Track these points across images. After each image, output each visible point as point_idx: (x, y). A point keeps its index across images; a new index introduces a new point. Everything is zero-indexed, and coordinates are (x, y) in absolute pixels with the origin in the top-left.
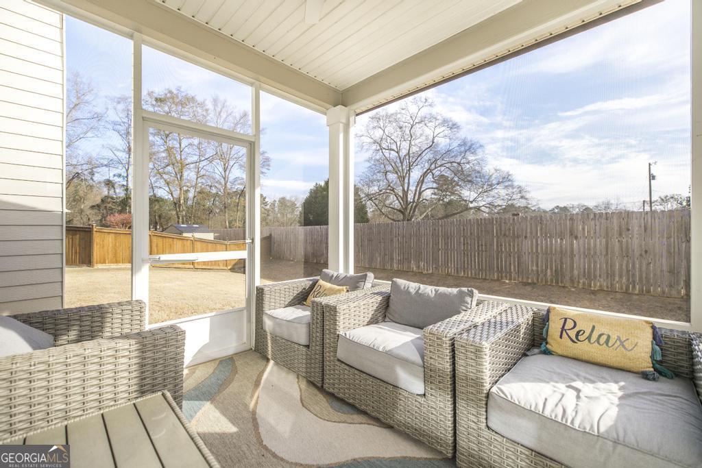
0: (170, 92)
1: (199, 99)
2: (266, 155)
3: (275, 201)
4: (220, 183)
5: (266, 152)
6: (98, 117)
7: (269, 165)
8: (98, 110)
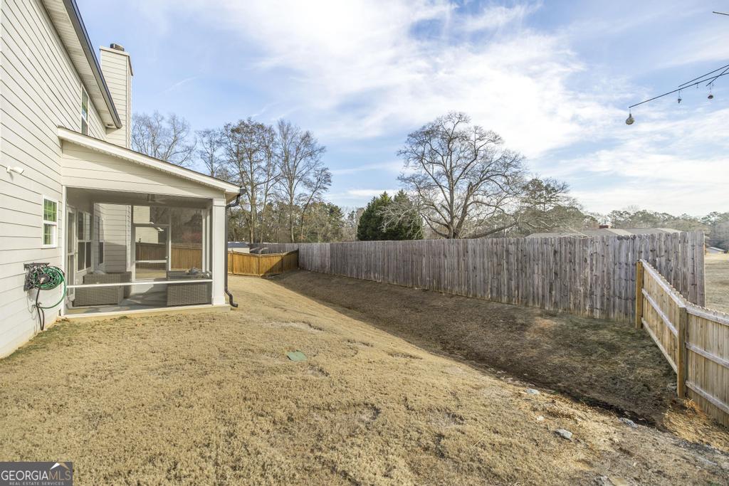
0: (243, 123)
1: (267, 125)
2: (328, 171)
3: (353, 212)
4: (287, 199)
5: (327, 169)
6: (190, 150)
7: (330, 181)
8: (188, 144)
